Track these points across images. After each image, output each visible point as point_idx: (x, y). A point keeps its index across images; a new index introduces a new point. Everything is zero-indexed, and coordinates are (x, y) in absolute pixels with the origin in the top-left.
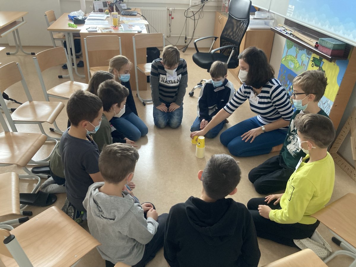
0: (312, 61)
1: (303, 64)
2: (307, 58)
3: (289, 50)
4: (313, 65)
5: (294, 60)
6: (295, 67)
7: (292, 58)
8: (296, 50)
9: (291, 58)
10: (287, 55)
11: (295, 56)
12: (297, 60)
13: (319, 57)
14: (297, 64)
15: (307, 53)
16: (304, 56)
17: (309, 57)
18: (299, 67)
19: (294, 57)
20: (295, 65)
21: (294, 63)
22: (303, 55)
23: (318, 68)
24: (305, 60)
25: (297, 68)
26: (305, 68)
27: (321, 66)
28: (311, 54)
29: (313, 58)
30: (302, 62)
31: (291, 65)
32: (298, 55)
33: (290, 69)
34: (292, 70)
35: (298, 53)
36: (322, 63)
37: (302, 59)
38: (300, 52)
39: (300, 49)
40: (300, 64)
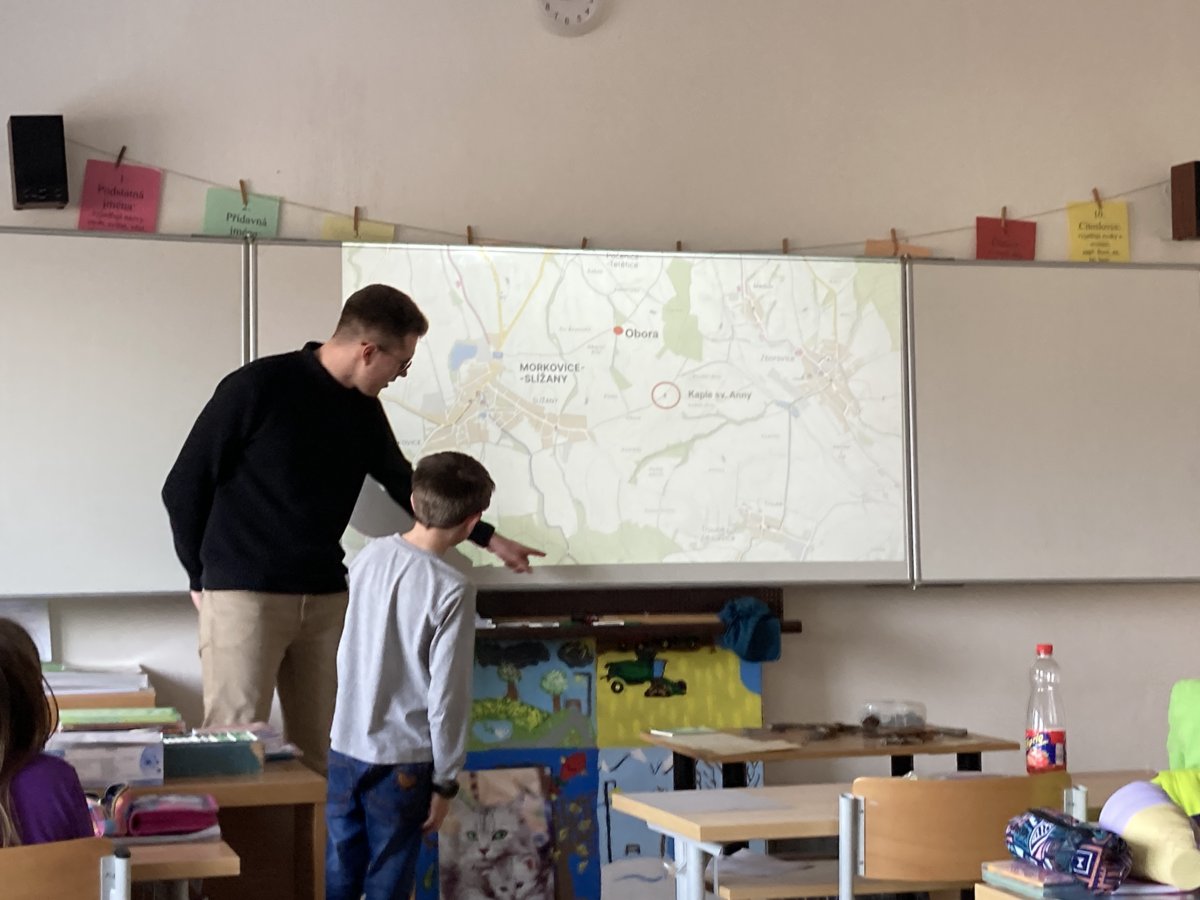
0: (609, 677)
1: (562, 704)
2: (578, 678)
4: (618, 687)
5: (504, 708)
6: (519, 731)
7: (489, 705)
8: (500, 674)
9: (480, 710)
11: (505, 694)
12: (522, 704)
13: (637, 653)
14: (527, 714)
15: (567, 663)
16: (557, 678)
17: (587, 669)
18: (544, 720)
19: (500, 698)
20: (515, 727)
22: (551, 677)
23: (647, 685)
24: (566, 687)
25: (537, 726)
26: (582, 709)
27: (656, 674)
28: (589, 659)
29: (607, 666)
30: (556, 699)
31: (493, 731)
32: (521, 687)
33: (486, 749)
34: (502, 746)
35: (516, 681)
36: (657, 666)
37: (548, 692)
38: (529, 673)
39: (523, 665)
40: (549, 707)
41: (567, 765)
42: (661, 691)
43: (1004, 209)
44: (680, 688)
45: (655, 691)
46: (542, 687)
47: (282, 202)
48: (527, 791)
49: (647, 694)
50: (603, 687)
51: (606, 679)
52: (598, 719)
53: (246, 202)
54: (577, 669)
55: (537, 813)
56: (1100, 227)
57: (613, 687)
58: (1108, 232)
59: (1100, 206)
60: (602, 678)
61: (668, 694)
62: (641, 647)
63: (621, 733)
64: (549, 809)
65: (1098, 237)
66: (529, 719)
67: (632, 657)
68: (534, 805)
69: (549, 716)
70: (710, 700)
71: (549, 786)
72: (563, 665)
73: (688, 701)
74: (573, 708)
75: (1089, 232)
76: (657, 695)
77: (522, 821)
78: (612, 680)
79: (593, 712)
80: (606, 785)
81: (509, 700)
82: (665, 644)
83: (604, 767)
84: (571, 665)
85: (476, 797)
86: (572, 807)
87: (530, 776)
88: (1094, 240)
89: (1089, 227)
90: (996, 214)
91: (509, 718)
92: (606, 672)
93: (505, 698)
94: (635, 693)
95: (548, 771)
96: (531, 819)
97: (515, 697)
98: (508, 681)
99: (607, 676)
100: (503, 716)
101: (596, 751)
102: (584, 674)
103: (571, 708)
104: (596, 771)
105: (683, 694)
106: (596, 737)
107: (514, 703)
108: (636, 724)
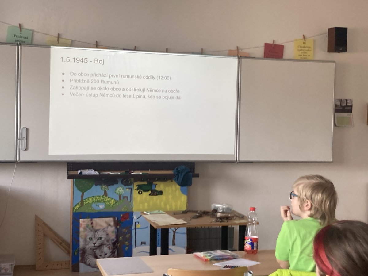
1: (122, 198)
2: (127, 190)
3: (85, 193)
4: (140, 192)
5: (103, 199)
6: (108, 206)
7: (98, 198)
8: (102, 188)
9: (95, 199)
10: (84, 198)
12: (109, 198)
13: (147, 182)
14: (110, 201)
16: (120, 189)
17: (130, 187)
18: (116, 203)
19: (101, 196)
20: (106, 205)
21: (104, 202)
22: (118, 189)
23: (150, 192)
24: (123, 192)
25: (113, 205)
26: (128, 199)
27: (153, 188)
28: (131, 184)
29: (137, 186)
30: (120, 196)
31: (99, 206)
32: (108, 192)
33: (97, 212)
34: (101, 211)
35: (107, 190)
36: (153, 186)
37: (117, 194)
38: (111, 188)
39: (109, 186)
40: (118, 199)
41: (123, 217)
42: (154, 194)
43: (274, 41)
46: (115, 192)
47: (33, 31)
48: (109, 225)
49: (150, 195)
50: (135, 193)
52: (134, 202)
53: (21, 31)
54: (127, 187)
55: (113, 232)
56: (304, 47)
57: (139, 192)
58: (307, 49)
59: (305, 40)
60: (135, 190)
61: (157, 195)
62: (148, 180)
63: (141, 207)
64: (117, 231)
65: (304, 50)
67: (145, 183)
68: (111, 229)
69: (117, 201)
70: (170, 197)
71: (117, 223)
72: (123, 185)
73: (163, 197)
74: (126, 199)
75: (301, 49)
76: (153, 195)
77: (107, 234)
79: (132, 200)
80: (135, 223)
81: (104, 196)
82: (156, 179)
83: (135, 217)
84: (125, 185)
85: (93, 227)
86: (124, 230)
87: (111, 220)
88: (302, 51)
89: (301, 47)
90: (271, 42)
94: (146, 195)
95: (116, 219)
96: (110, 234)
97: (106, 195)
98: (104, 190)
99: (137, 189)
100: (102, 201)
101: (133, 212)
102: (129, 188)
103: (125, 199)
104: (132, 219)
105: (162, 195)
106: (132, 208)
107: (106, 197)
108: (146, 204)
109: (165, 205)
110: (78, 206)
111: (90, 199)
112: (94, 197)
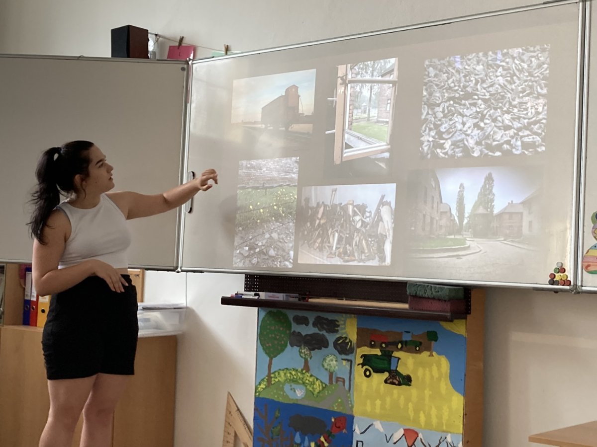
0: (363, 365)
1: (334, 379)
2: (344, 362)
3: (274, 360)
4: (368, 373)
5: (301, 376)
6: (310, 394)
7: (294, 373)
8: (300, 352)
9: (289, 375)
10: (272, 371)
11: (302, 367)
12: (311, 376)
13: (381, 351)
14: (313, 383)
16: (332, 360)
17: (349, 357)
18: (323, 388)
19: (300, 370)
20: (307, 390)
22: (328, 359)
23: (386, 375)
24: (337, 368)
25: (318, 393)
27: (393, 368)
28: (351, 351)
29: (361, 357)
30: (331, 375)
31: (295, 391)
32: (311, 363)
33: (291, 402)
34: (299, 403)
35: (309, 359)
36: (393, 361)
37: (326, 369)
38: (316, 353)
39: (313, 349)
40: (327, 380)
41: (335, 423)
42: (395, 381)
44: (407, 380)
45: (391, 380)
46: (323, 366)
49: (386, 382)
50: (359, 371)
51: (360, 366)
52: (355, 395)
54: (344, 357)
57: (365, 373)
60: (359, 365)
61: (400, 384)
62: (384, 345)
63: (369, 409)
66: (315, 386)
67: (378, 352)
69: (326, 385)
70: (427, 392)
72: (336, 352)
73: (412, 391)
74: (341, 383)
76: (393, 383)
78: (365, 367)
79: (352, 389)
81: (304, 371)
82: (400, 346)
83: (357, 430)
84: (340, 353)
91: (304, 383)
92: (361, 361)
93: (302, 370)
94: (379, 378)
97: (308, 370)
98: (305, 358)
99: (361, 364)
100: (301, 382)
101: (352, 417)
102: (348, 360)
103: (339, 383)
104: (351, 431)
105: (410, 385)
106: (352, 407)
107: (307, 374)
108: (378, 402)
109: (417, 411)
110: (263, 386)
111: (282, 374)
112: (287, 369)
